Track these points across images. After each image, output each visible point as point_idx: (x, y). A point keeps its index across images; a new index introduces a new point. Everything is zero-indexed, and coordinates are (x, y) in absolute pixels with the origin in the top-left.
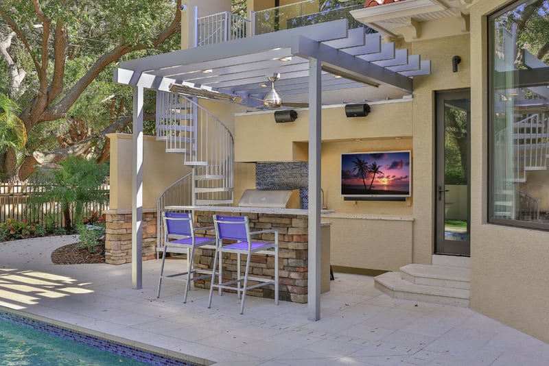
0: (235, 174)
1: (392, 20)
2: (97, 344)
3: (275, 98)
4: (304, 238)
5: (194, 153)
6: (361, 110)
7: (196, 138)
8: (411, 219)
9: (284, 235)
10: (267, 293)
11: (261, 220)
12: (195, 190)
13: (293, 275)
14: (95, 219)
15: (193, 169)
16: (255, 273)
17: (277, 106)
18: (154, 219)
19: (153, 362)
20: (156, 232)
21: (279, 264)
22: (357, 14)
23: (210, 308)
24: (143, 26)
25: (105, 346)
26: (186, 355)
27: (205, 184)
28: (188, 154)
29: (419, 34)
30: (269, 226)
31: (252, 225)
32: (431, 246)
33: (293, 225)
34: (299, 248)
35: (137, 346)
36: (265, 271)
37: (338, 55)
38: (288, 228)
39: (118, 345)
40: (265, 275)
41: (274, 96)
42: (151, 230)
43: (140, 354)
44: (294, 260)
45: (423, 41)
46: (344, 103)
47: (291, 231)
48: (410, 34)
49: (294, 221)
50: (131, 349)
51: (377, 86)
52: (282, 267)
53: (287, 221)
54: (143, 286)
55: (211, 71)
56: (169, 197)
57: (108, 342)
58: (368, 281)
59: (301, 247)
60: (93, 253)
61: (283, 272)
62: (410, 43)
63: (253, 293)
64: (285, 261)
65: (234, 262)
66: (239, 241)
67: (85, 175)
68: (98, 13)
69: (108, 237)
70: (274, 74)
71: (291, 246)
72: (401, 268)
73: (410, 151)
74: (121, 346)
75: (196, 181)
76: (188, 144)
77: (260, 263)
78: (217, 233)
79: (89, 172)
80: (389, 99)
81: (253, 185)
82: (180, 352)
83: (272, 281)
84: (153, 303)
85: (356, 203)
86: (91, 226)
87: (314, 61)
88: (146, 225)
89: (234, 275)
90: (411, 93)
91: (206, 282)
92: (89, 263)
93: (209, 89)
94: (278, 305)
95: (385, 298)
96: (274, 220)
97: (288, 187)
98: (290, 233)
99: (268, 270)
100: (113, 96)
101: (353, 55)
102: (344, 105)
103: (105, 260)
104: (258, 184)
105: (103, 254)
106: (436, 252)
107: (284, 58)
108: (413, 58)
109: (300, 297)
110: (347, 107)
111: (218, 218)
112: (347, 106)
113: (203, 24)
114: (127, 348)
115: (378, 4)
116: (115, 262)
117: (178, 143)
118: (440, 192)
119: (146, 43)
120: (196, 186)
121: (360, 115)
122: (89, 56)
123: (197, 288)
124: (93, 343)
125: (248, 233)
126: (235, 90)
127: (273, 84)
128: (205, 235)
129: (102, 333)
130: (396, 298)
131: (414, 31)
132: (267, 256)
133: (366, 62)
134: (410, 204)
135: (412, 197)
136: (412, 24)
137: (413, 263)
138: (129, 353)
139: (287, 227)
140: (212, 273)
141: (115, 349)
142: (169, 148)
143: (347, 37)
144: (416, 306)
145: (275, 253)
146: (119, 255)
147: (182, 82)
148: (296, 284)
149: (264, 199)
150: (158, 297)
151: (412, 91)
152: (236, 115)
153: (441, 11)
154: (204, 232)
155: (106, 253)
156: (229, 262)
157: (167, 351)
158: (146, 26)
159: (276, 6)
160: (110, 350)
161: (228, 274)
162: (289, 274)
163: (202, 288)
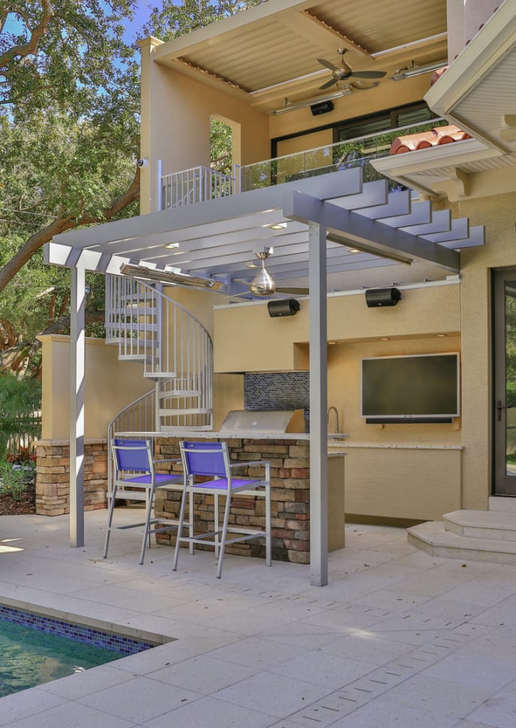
0: (214, 390)
1: (430, 171)
2: (18, 618)
3: (267, 281)
4: (305, 473)
5: (157, 361)
6: (388, 297)
7: (160, 340)
8: (460, 447)
9: (279, 469)
10: (256, 550)
11: (247, 448)
12: (160, 413)
13: (292, 525)
14: (26, 457)
15: (157, 384)
16: (239, 522)
17: (270, 292)
18: (104, 453)
19: (93, 642)
20: (107, 472)
21: (271, 510)
22: (379, 165)
23: (175, 570)
24: (91, 190)
25: (28, 621)
26: (137, 631)
27: (173, 404)
28: (149, 363)
29: (468, 191)
30: (258, 456)
31: (234, 456)
32: (487, 484)
33: (291, 455)
34: (300, 487)
35: (70, 619)
36: (253, 520)
37: (350, 220)
38: (284, 459)
39: (44, 619)
40: (253, 526)
41: (264, 278)
42: (99, 468)
43: (74, 630)
44: (293, 504)
45: (473, 200)
46: (364, 288)
47: (288, 464)
48: (455, 191)
49: (292, 449)
50: (62, 623)
51: (409, 262)
52: (276, 514)
53: (282, 450)
54: (85, 542)
55: (177, 245)
56: (122, 421)
57: (32, 616)
58: (399, 535)
59: (301, 485)
60: (19, 501)
61: (278, 520)
62: (456, 204)
63: (236, 551)
64: (280, 506)
65: (210, 508)
66: (216, 478)
67: (10, 396)
68: (30, 176)
69: (39, 478)
70: (265, 248)
71: (288, 484)
72: (446, 516)
73: (458, 353)
74: (49, 620)
75: (161, 401)
76: (149, 348)
77: (245, 508)
78: (185, 468)
79: (16, 392)
80: (427, 281)
81: (240, 405)
82: (129, 626)
83: (262, 533)
84: (98, 564)
85: (383, 427)
86: (19, 466)
87: (316, 228)
88: (92, 461)
89: (210, 526)
90: (459, 273)
91: (172, 537)
92: (14, 514)
93: (177, 271)
94: (271, 566)
95: (423, 557)
96: (264, 449)
97: (289, 407)
98: (286, 466)
99: (256, 518)
100: (52, 289)
101: (372, 218)
102: (364, 291)
103: (35, 510)
104: (248, 403)
105: (33, 502)
106: (494, 492)
107: (277, 224)
108: (459, 223)
109: (301, 555)
110: (369, 293)
111: (186, 445)
112: (367, 292)
113: (169, 186)
114: (58, 622)
115: (410, 150)
116: (49, 513)
117: (135, 348)
118: (500, 409)
119: (95, 214)
120: (162, 407)
121: (385, 304)
122: (20, 235)
123: (159, 546)
124: (11, 616)
125: (227, 466)
126: (212, 273)
127: (263, 262)
128: (170, 471)
129: (24, 603)
130: (437, 555)
131: (460, 187)
132: (256, 498)
133: (392, 228)
134: (458, 428)
135: (461, 417)
136: (459, 177)
137: (461, 509)
138: (59, 629)
139: (283, 457)
140: (178, 523)
141: (41, 625)
142: (123, 354)
143: (361, 192)
144: (464, 566)
145: (266, 494)
146: (56, 503)
147: (139, 262)
148: (296, 537)
149: (254, 423)
150: (105, 557)
151: (460, 268)
152: (216, 307)
153: (499, 158)
154: (169, 468)
155: (37, 501)
156: (203, 508)
157: (112, 625)
158: (95, 191)
159: (272, 157)
160: (34, 626)
161: (203, 524)
162: (286, 524)
163: (166, 545)
